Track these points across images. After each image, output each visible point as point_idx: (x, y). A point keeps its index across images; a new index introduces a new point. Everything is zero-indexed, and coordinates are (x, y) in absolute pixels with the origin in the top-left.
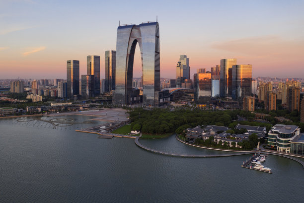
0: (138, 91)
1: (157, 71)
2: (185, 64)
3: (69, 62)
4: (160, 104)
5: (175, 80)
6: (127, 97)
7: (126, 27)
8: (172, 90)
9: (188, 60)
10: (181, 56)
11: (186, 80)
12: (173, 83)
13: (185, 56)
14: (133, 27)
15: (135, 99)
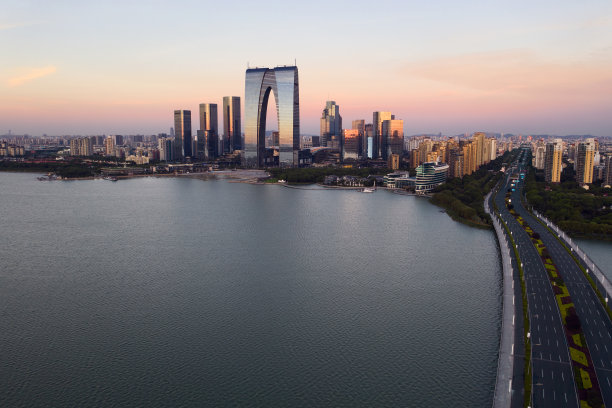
0: (272, 150)
1: (296, 126)
2: (334, 114)
3: (177, 113)
4: (300, 166)
5: (318, 137)
6: (260, 158)
7: (257, 70)
8: (314, 149)
9: (337, 108)
10: (327, 103)
11: (333, 137)
12: (316, 141)
13: (333, 103)
14: (266, 70)
15: (268, 160)
